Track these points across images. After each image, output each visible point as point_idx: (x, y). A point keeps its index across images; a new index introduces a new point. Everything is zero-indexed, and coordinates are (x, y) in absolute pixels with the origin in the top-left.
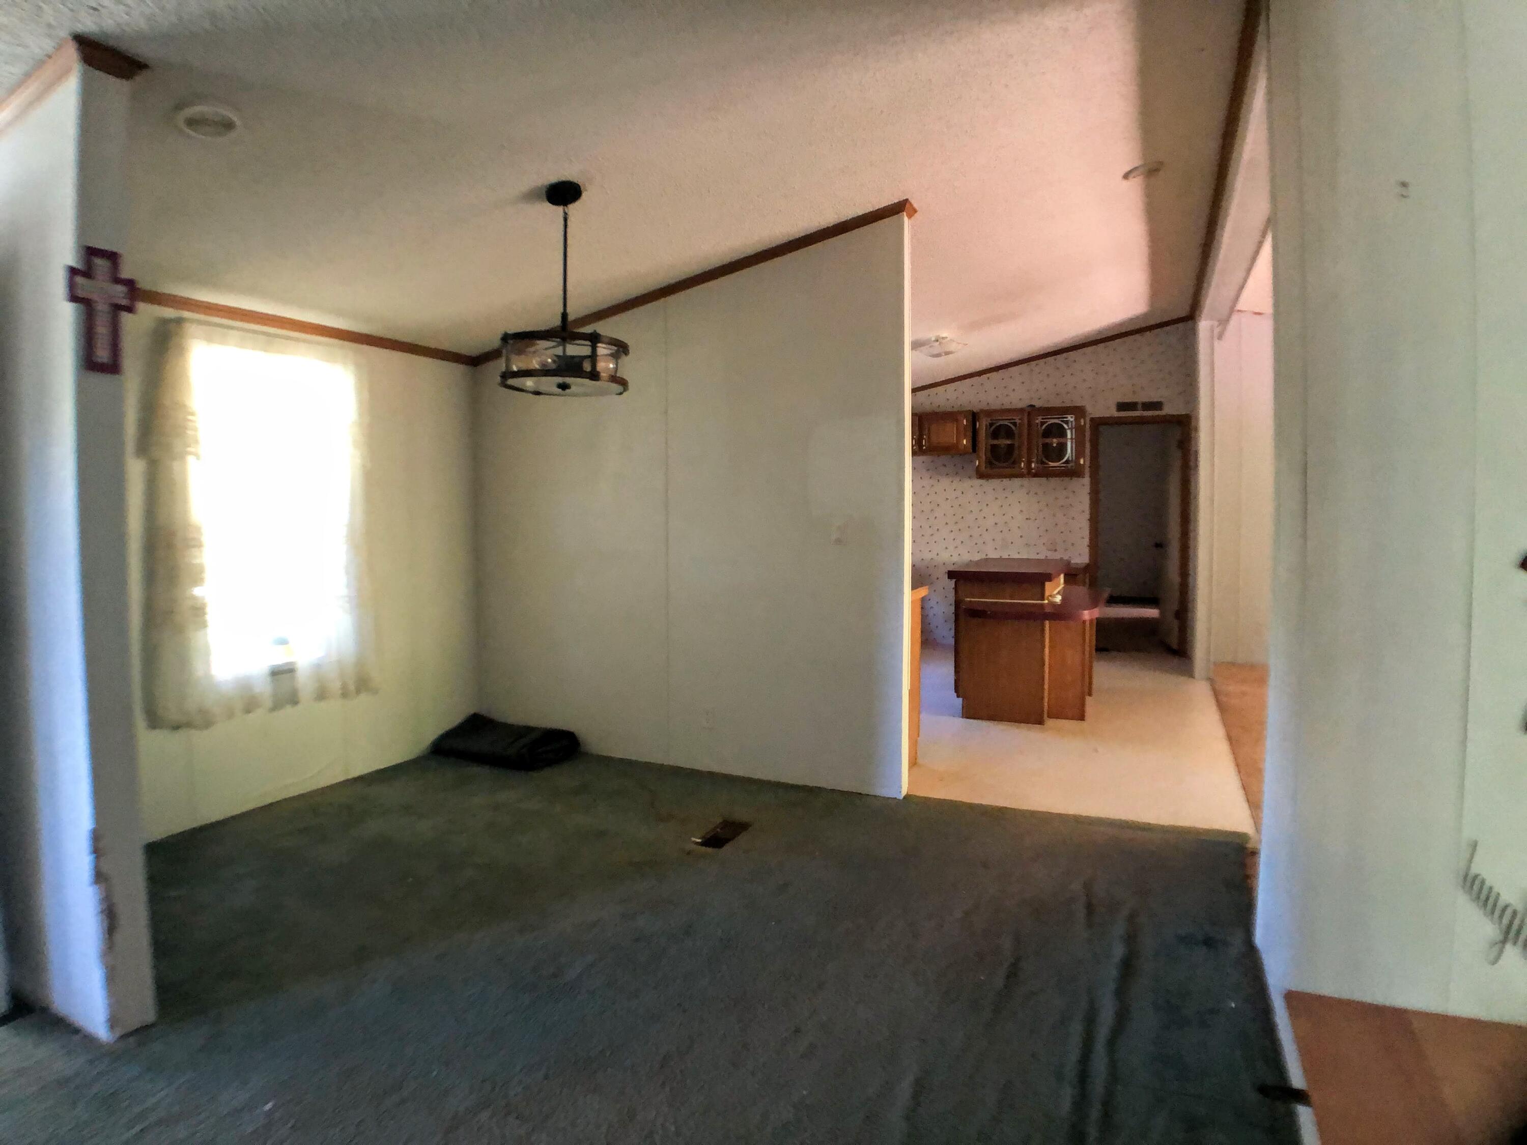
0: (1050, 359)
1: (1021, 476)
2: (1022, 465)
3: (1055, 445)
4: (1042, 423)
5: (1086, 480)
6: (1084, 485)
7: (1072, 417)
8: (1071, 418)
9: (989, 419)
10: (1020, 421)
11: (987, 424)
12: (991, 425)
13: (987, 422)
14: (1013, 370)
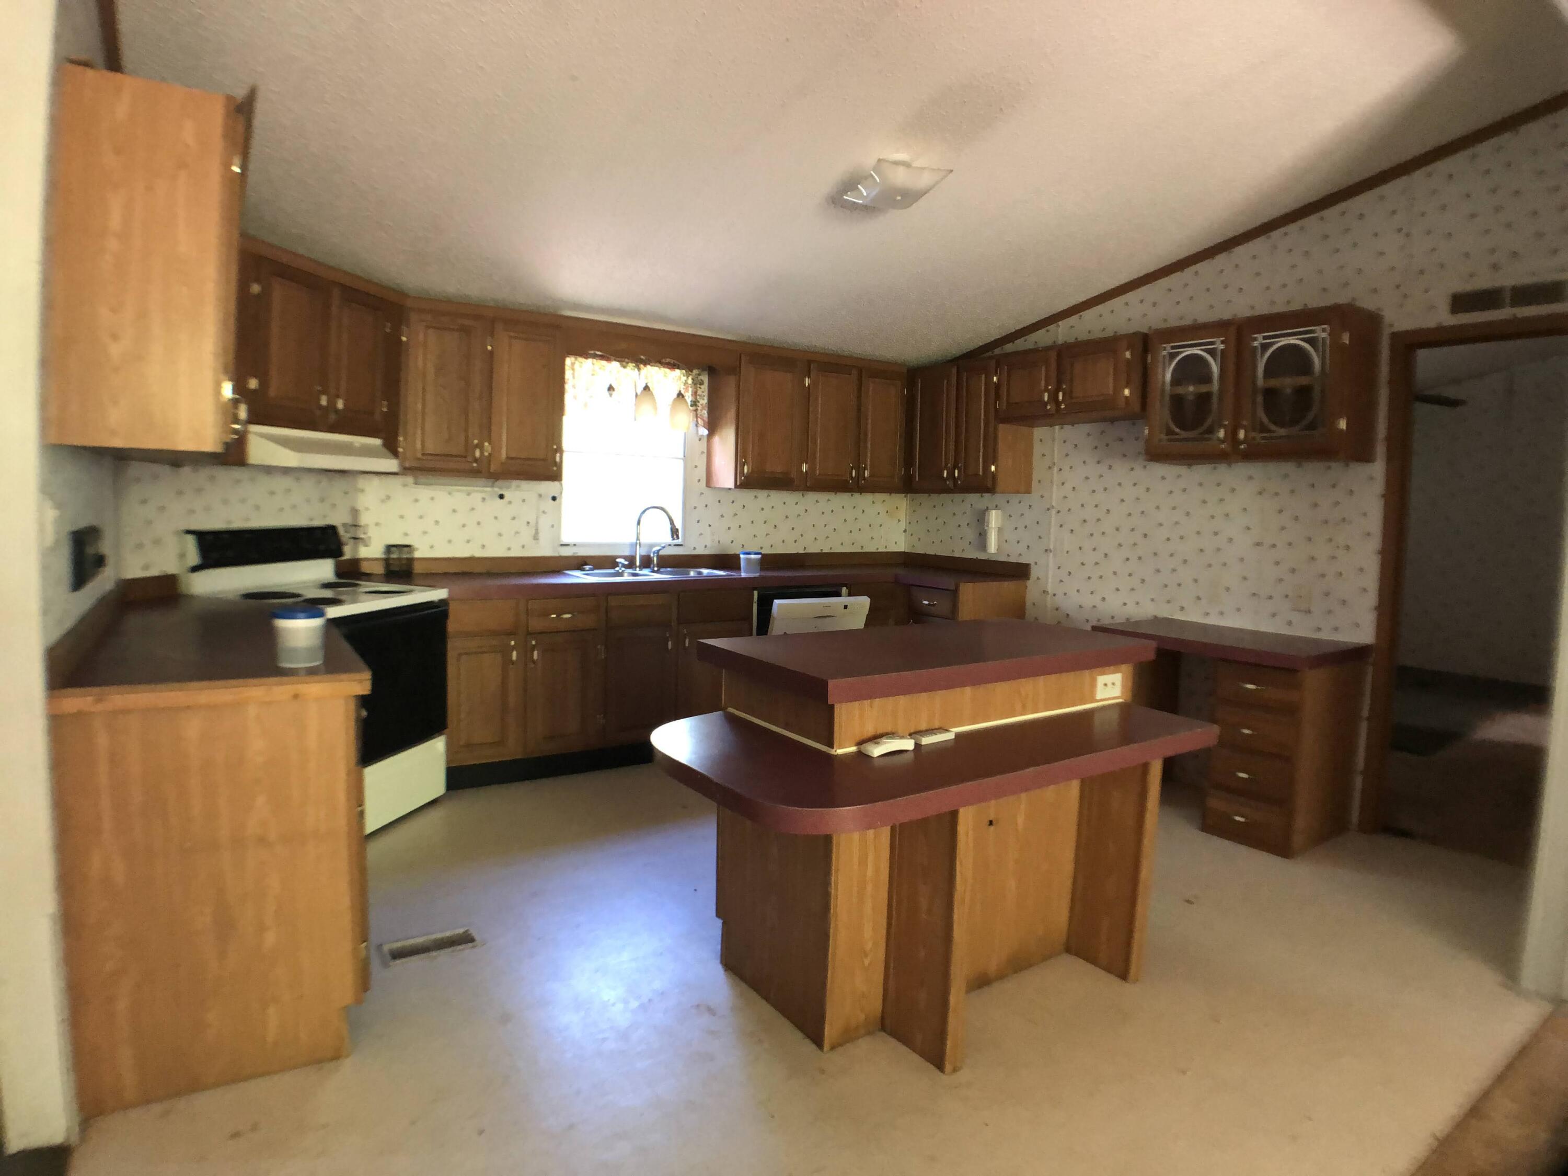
0: (1311, 222)
2: (1221, 434)
3: (1288, 390)
4: (1265, 347)
5: (1378, 469)
6: (1372, 478)
7: (1324, 330)
8: (1322, 332)
9: (1168, 346)
10: (1222, 347)
11: (1164, 356)
12: (1172, 356)
13: (1164, 353)
14: (1241, 251)
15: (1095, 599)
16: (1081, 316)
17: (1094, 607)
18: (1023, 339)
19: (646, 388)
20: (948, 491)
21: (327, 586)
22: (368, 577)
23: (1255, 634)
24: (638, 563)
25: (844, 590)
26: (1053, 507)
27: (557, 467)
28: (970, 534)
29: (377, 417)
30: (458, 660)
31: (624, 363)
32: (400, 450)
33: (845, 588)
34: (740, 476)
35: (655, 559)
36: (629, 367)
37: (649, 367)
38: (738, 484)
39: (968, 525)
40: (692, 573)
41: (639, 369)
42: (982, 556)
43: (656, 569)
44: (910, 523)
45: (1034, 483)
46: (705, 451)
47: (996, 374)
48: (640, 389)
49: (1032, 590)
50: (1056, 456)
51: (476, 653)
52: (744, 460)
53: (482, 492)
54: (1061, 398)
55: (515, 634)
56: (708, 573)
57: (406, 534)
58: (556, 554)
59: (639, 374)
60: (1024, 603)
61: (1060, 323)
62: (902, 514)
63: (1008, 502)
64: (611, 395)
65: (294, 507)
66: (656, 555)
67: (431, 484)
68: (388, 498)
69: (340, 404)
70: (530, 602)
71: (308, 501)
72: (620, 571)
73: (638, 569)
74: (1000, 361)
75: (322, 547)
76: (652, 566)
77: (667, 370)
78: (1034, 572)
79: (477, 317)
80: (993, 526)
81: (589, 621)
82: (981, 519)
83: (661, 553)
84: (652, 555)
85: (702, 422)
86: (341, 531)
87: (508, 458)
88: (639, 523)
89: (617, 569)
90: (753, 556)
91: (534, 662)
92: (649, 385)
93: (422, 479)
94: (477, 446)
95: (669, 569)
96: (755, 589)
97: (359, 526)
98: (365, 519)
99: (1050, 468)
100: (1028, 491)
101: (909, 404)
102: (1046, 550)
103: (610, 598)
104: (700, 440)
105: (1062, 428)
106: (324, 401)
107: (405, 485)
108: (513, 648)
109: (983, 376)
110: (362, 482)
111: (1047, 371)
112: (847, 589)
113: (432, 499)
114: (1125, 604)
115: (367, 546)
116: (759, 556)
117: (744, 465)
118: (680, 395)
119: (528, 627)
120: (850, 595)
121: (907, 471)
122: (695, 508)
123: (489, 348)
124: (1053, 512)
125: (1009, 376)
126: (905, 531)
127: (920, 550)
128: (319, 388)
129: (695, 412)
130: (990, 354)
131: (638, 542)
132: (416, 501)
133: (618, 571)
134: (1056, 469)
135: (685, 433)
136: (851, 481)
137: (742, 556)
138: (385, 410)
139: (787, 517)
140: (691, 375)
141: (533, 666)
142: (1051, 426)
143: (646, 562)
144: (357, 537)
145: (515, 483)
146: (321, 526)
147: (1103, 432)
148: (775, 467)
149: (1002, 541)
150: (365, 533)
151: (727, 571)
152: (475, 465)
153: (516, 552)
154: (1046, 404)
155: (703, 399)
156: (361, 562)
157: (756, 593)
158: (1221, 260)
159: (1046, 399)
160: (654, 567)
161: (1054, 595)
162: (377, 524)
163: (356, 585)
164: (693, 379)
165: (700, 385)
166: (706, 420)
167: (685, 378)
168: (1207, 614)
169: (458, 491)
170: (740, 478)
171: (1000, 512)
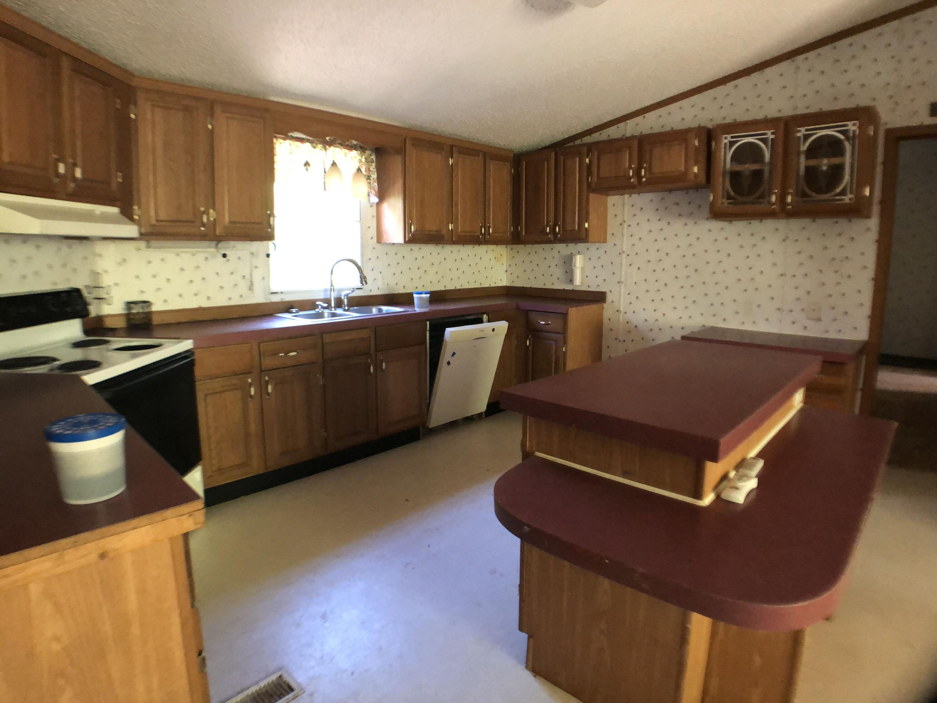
0: (825, 50)
1: (772, 215)
2: (773, 199)
3: (825, 168)
4: (806, 137)
5: (873, 223)
6: (868, 229)
7: (854, 125)
8: (852, 126)
9: (729, 136)
10: (773, 136)
11: (725, 144)
12: (732, 144)
13: (726, 141)
14: (770, 72)
15: (659, 315)
16: (644, 117)
17: (657, 320)
18: (598, 133)
19: (334, 164)
20: (549, 242)
21: (78, 345)
22: (113, 332)
23: (780, 336)
24: (333, 305)
25: (485, 316)
26: (624, 252)
27: (271, 229)
28: (558, 272)
29: (114, 186)
30: (205, 400)
31: (314, 144)
32: (136, 217)
33: (485, 315)
34: (408, 233)
35: (346, 301)
36: (318, 147)
37: (332, 148)
38: (407, 240)
39: (556, 266)
40: (374, 310)
41: (326, 149)
42: (569, 287)
43: (346, 308)
44: (510, 265)
45: (609, 236)
46: (375, 215)
47: (588, 156)
48: (328, 166)
49: (608, 310)
50: (626, 215)
51: (220, 392)
52: (410, 222)
53: (203, 252)
54: (643, 173)
55: (249, 373)
56: (387, 310)
57: (142, 292)
58: (268, 301)
59: (326, 154)
60: (602, 320)
61: (628, 121)
62: (504, 259)
63: (588, 249)
64: (307, 170)
65: (36, 273)
66: (346, 297)
67: (163, 247)
68: (124, 260)
69: (78, 173)
70: (262, 345)
71: (50, 267)
72: (320, 312)
73: (333, 309)
74: (590, 147)
75: (69, 309)
76: (343, 306)
77: (346, 151)
78: (609, 298)
79: (198, 99)
80: (578, 266)
81: (308, 356)
82: (568, 262)
83: (350, 295)
84: (343, 298)
85: (374, 192)
86: (85, 293)
87: (231, 222)
88: (332, 273)
89: (317, 310)
90: (424, 295)
91: (268, 394)
92: (335, 161)
93: (153, 243)
94: (204, 213)
95: (355, 308)
96: (427, 320)
97: (102, 287)
98: (106, 281)
99: (621, 224)
100: (605, 241)
101: (516, 179)
102: (619, 282)
103: (325, 336)
104: (371, 206)
105: (630, 196)
106: (62, 169)
107: (138, 249)
108: (250, 385)
109: (578, 159)
110: (100, 247)
111: (630, 155)
112: (487, 316)
113: (163, 260)
114: (681, 318)
115: (109, 304)
116: (428, 295)
117: (411, 226)
118: (359, 170)
119: (261, 366)
120: (489, 321)
121: (516, 228)
122: (370, 259)
123: (210, 127)
124: (624, 255)
125: (599, 159)
126: (506, 271)
127: (519, 284)
128: (56, 156)
129: (369, 184)
130: (571, 144)
131: (332, 287)
132: (149, 262)
133: (318, 311)
134: (625, 225)
135: (360, 201)
136: (481, 237)
137: (415, 296)
138: (120, 180)
139: (433, 264)
140: (364, 155)
141: (267, 397)
142: (622, 195)
143: (339, 303)
144: (101, 297)
145: (232, 243)
146: (65, 290)
147: (663, 199)
148: (432, 226)
149: (585, 276)
150: (107, 294)
151: (405, 308)
152: (203, 229)
153: (236, 301)
154: (630, 178)
155: (374, 174)
156: (104, 319)
157: (428, 323)
158: (755, 77)
159: (631, 174)
160: (345, 307)
161: (626, 313)
162: (116, 284)
163: (106, 342)
164: (366, 158)
165: (371, 163)
166: (377, 190)
167: (360, 158)
168: (743, 323)
169: (185, 252)
170: (408, 235)
171: (581, 256)
